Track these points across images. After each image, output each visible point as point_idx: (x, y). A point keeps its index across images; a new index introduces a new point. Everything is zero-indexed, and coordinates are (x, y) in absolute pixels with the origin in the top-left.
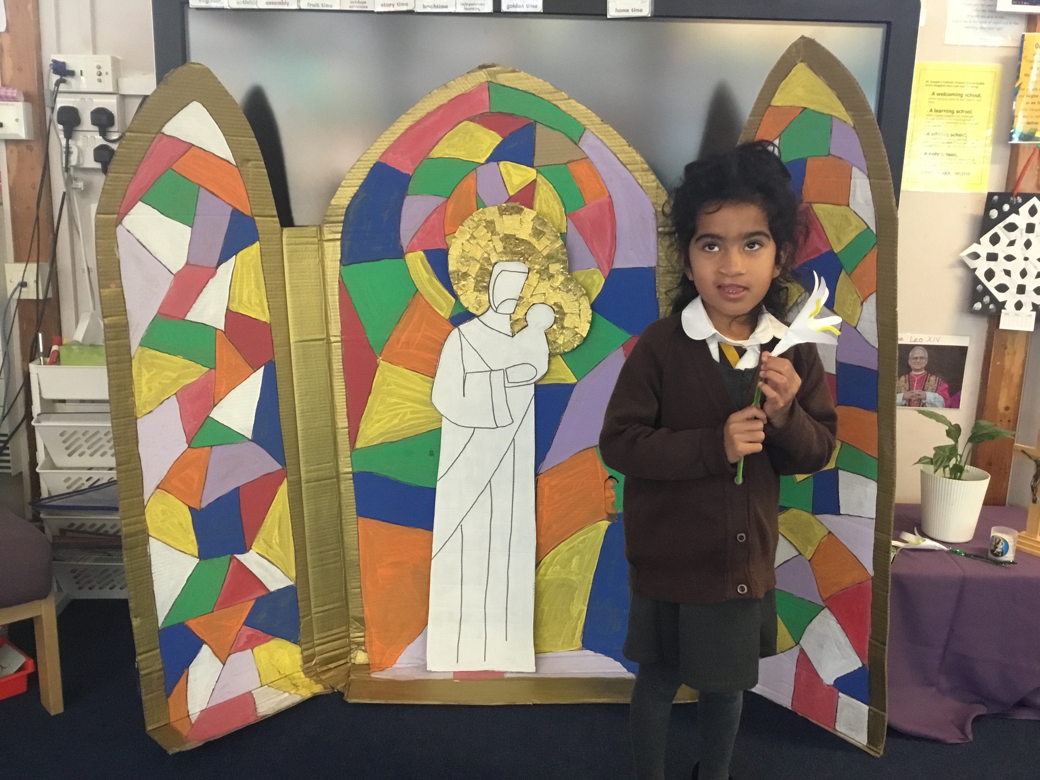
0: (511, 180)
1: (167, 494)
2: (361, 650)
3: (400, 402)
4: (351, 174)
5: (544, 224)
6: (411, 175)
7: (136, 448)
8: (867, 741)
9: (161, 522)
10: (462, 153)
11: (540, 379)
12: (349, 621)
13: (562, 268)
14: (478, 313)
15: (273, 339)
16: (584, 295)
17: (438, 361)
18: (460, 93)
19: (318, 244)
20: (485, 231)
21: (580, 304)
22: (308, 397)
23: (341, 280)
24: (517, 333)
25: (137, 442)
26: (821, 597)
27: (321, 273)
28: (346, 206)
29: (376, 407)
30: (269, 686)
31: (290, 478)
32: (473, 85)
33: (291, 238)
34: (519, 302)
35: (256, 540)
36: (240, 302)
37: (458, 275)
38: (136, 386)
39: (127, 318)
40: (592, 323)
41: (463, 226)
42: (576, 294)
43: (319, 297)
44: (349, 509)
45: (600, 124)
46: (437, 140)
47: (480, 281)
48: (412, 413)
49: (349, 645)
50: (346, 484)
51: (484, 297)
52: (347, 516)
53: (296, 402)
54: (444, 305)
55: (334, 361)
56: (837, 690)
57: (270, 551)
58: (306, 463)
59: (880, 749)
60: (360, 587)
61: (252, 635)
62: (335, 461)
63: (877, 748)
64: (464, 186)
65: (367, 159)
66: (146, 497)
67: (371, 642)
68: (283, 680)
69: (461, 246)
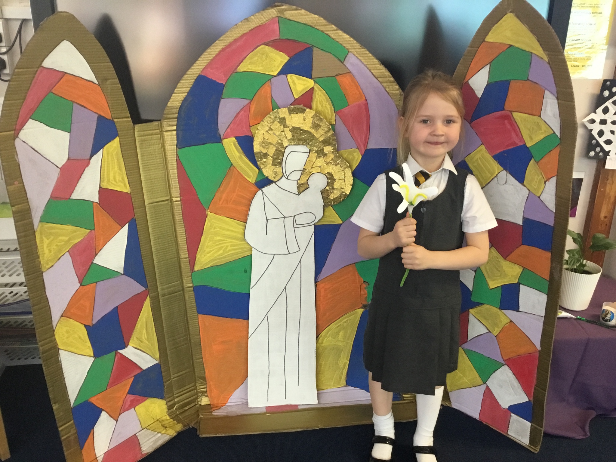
0: (296, 88)
1: (69, 319)
2: (204, 396)
3: (224, 239)
4: (181, 84)
5: (321, 120)
6: (224, 84)
7: (44, 292)
8: (529, 443)
9: (67, 338)
10: (262, 68)
11: (317, 222)
12: (196, 379)
13: (333, 149)
14: (275, 180)
15: (133, 203)
16: (347, 167)
17: (248, 211)
18: (258, 25)
19: (160, 134)
20: (279, 124)
21: (345, 173)
22: (160, 240)
23: (178, 158)
24: (302, 192)
25: (45, 289)
26: (503, 358)
27: (164, 155)
28: (179, 107)
29: (207, 243)
30: (147, 429)
31: (151, 295)
32: (267, 19)
33: (141, 131)
34: (303, 172)
35: (132, 338)
36: (109, 180)
37: (261, 155)
38: (40, 251)
39: (29, 204)
40: (353, 186)
41: (264, 122)
42: (342, 167)
43: (163, 172)
44: (192, 310)
45: (359, 49)
46: (241, 59)
47: (276, 159)
48: (231, 246)
49: (197, 394)
50: (189, 294)
51: (279, 170)
52: (191, 314)
53: (152, 244)
54: (251, 174)
55: (176, 214)
56: (510, 412)
57: (142, 344)
58: (161, 284)
59: (537, 449)
60: (202, 358)
61: (134, 400)
62: (181, 280)
63: (536, 447)
64: (263, 92)
65: (191, 73)
66: (54, 324)
67: (210, 390)
68: (156, 423)
69: (262, 135)
